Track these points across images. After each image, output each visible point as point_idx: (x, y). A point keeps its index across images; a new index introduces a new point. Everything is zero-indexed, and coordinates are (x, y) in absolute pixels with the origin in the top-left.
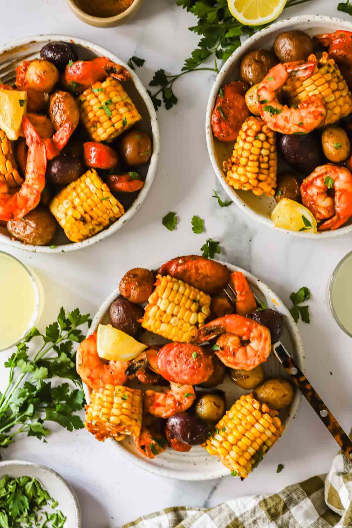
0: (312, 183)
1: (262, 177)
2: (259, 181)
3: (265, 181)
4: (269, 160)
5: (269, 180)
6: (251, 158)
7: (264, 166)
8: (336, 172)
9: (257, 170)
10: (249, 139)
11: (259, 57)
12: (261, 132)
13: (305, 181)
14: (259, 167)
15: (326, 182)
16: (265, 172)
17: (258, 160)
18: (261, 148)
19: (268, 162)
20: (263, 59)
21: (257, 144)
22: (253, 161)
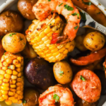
0: (45, 97)
1: (11, 94)
2: (9, 96)
3: (13, 96)
4: (17, 82)
5: (16, 95)
6: (5, 80)
7: (12, 86)
8: (61, 92)
9: (8, 89)
10: (4, 68)
11: (9, 14)
12: (12, 64)
13: (41, 96)
14: (9, 87)
15: (54, 98)
16: (14, 90)
17: (9, 82)
18: (12, 75)
19: (15, 84)
20: (12, 15)
21: (9, 72)
22: (5, 83)
